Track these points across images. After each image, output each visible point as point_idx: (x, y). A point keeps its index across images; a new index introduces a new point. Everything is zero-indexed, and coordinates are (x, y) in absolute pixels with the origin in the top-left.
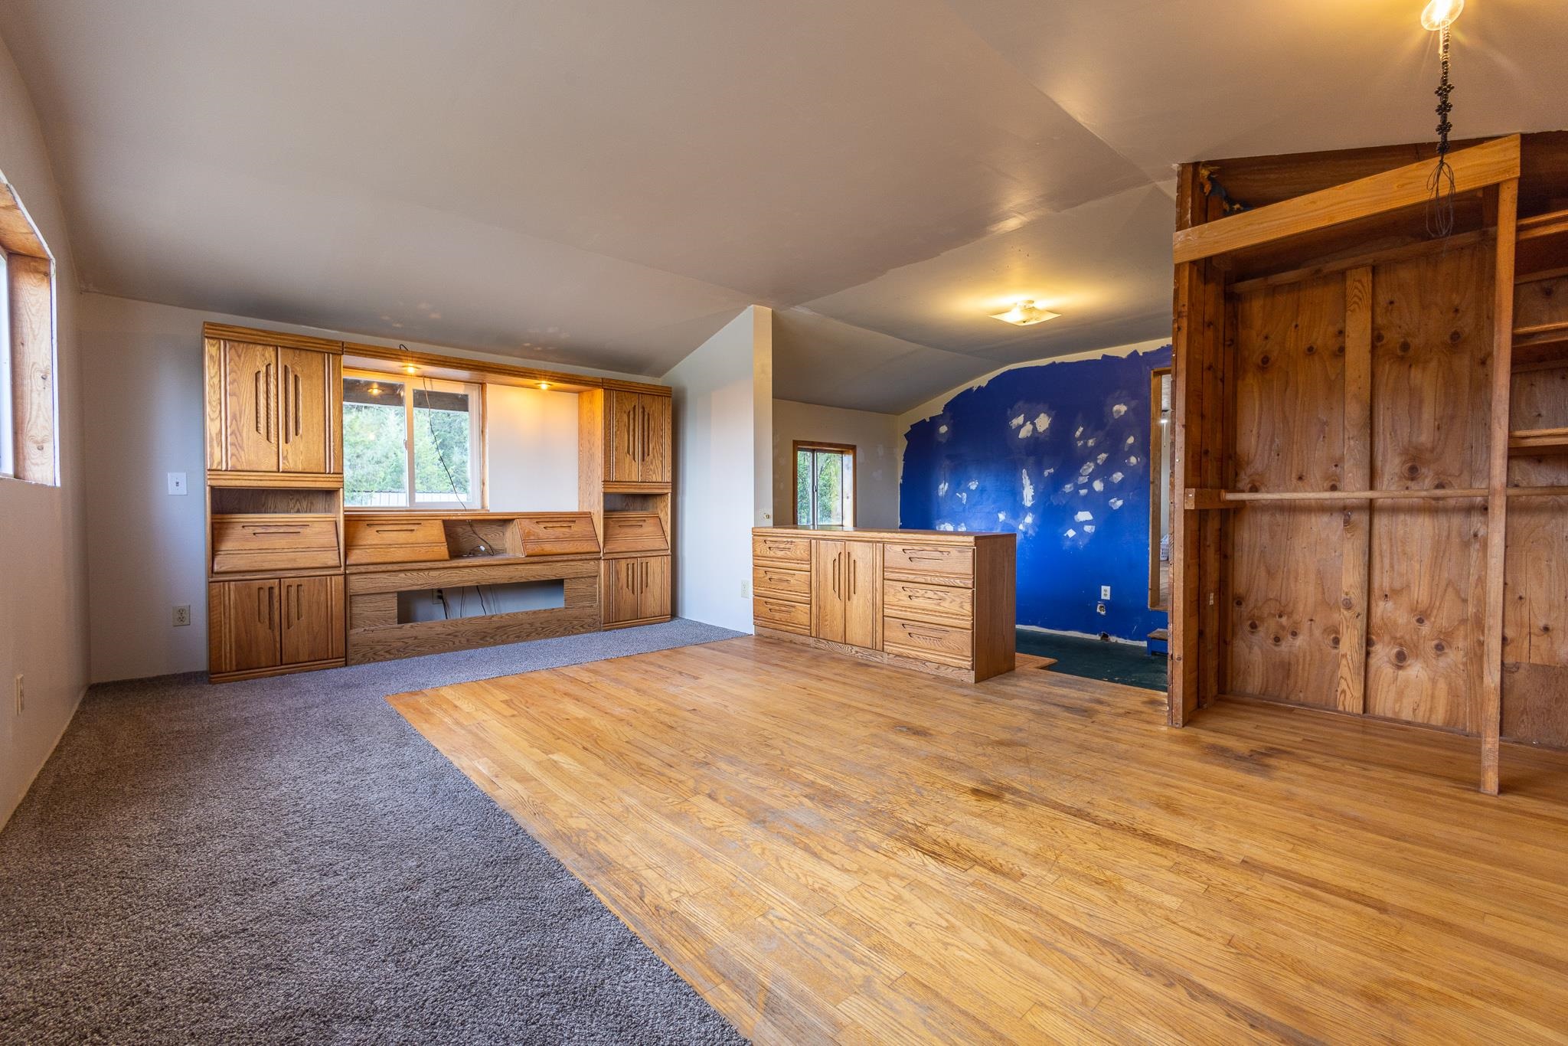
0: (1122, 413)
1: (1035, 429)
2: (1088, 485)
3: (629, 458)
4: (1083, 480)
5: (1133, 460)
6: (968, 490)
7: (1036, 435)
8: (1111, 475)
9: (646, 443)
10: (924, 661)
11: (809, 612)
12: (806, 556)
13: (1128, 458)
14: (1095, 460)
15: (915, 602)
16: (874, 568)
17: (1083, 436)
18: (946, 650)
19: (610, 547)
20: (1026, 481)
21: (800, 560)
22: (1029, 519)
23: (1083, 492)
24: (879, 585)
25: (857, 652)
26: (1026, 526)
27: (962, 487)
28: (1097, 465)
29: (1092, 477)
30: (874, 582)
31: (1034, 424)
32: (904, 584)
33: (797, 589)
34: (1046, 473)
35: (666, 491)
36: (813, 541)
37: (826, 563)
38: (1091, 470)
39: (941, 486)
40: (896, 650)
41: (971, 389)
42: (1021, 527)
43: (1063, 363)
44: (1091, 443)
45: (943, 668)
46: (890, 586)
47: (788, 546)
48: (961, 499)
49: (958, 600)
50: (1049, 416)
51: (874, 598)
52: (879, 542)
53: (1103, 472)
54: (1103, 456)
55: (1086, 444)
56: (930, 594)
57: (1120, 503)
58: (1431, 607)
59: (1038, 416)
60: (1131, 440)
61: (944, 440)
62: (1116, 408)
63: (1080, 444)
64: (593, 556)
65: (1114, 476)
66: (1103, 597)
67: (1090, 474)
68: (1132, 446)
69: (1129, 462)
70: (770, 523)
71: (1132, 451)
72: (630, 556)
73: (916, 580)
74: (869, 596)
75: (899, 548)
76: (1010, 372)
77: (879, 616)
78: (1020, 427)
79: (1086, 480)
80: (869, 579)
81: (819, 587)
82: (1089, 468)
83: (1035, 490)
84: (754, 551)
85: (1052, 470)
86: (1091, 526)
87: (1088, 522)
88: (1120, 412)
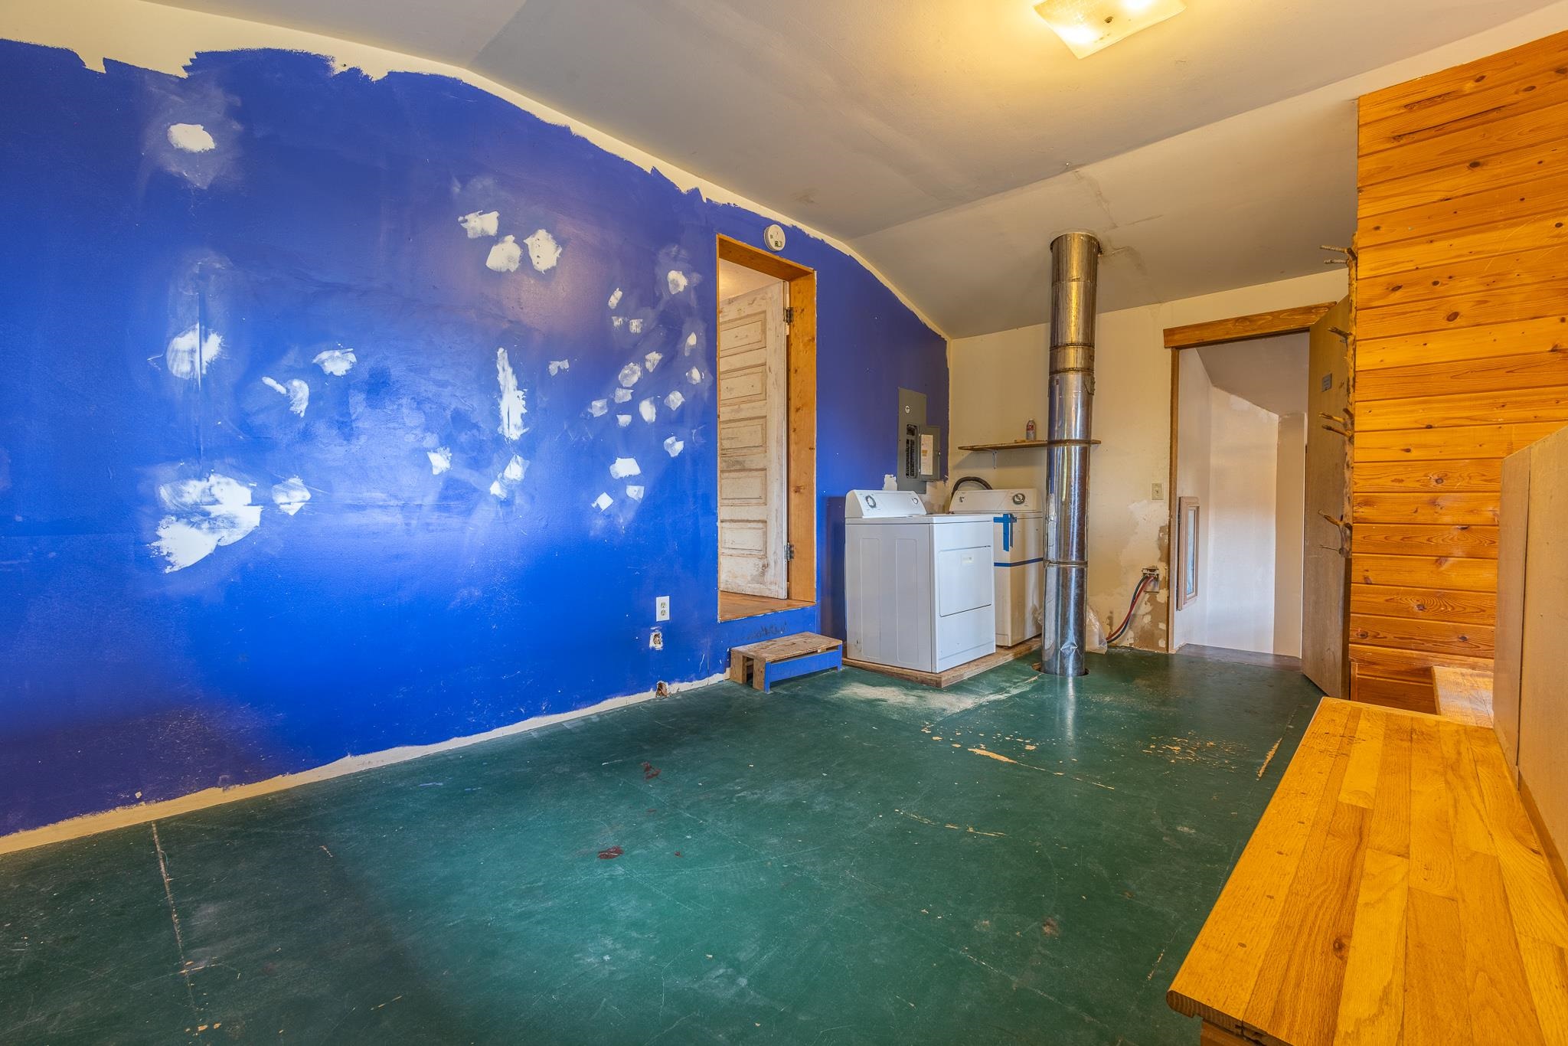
0: (681, 289)
1: (524, 258)
2: (631, 407)
4: (623, 395)
5: (696, 375)
6: (315, 373)
7: (530, 275)
8: (667, 394)
13: (689, 369)
14: (642, 361)
17: (623, 308)
20: (507, 378)
22: (515, 471)
23: (624, 420)
26: (510, 487)
27: (290, 358)
28: (645, 370)
29: (639, 392)
31: (524, 248)
34: (554, 367)
38: (635, 379)
39: (185, 342)
41: (317, 64)
42: (496, 489)
43: (584, 140)
44: (635, 326)
48: (286, 401)
50: (557, 241)
53: (655, 386)
54: (654, 356)
55: (626, 325)
57: (679, 446)
59: (532, 232)
60: (692, 340)
61: (199, 180)
62: (672, 276)
63: (617, 322)
65: (671, 396)
66: (659, 618)
67: (635, 387)
68: (693, 350)
69: (691, 378)
71: (693, 359)
76: (454, 85)
78: (488, 242)
79: (629, 398)
82: (631, 374)
83: (530, 400)
85: (565, 364)
86: (636, 488)
87: (632, 480)
88: (677, 285)
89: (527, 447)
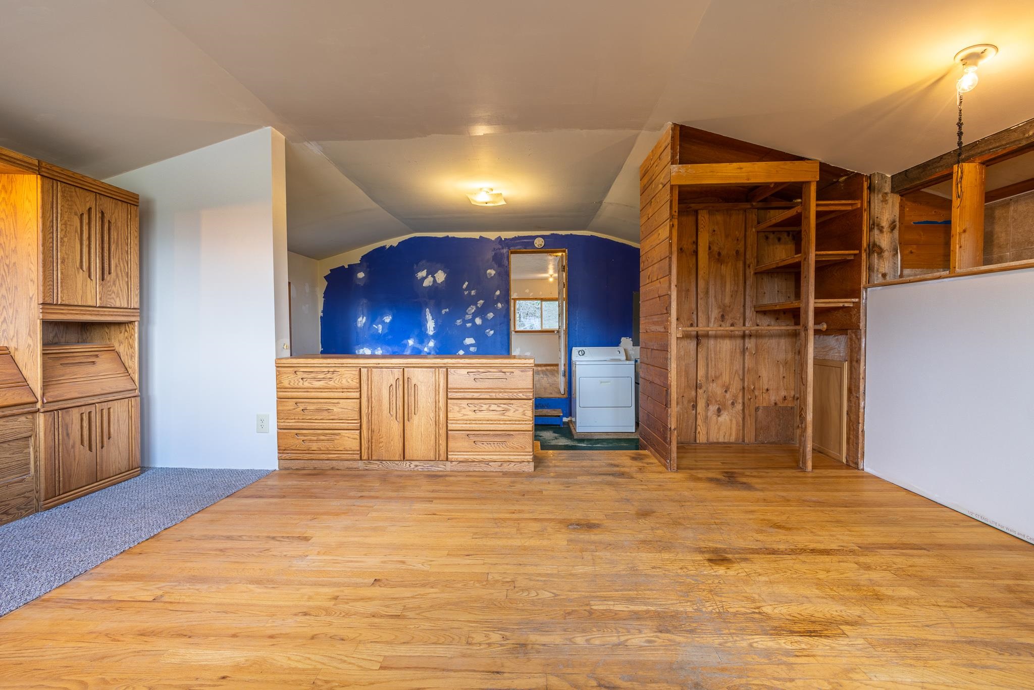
0: (493, 275)
1: (435, 281)
2: (472, 321)
3: (81, 276)
4: (469, 317)
5: (499, 305)
6: (383, 322)
7: (436, 285)
8: (486, 315)
9: (106, 258)
10: (487, 462)
11: (358, 437)
12: (355, 383)
13: (497, 304)
14: (476, 304)
15: (480, 415)
16: (437, 392)
17: (468, 288)
18: (511, 450)
19: (53, 393)
20: (429, 317)
21: (348, 389)
22: (432, 344)
23: (469, 325)
24: (442, 404)
25: (416, 466)
26: (430, 348)
27: (378, 319)
28: (477, 307)
29: (475, 315)
30: (436, 402)
31: (434, 277)
32: (470, 401)
33: (344, 416)
34: (443, 312)
35: (132, 319)
36: (364, 371)
37: (380, 390)
38: (473, 311)
39: (360, 319)
40: (461, 457)
41: (384, 247)
42: (426, 349)
43: (454, 237)
44: (473, 293)
45: (505, 465)
46: (454, 404)
47: (329, 376)
48: (377, 330)
49: (521, 410)
50: (445, 272)
51: (437, 415)
52: (441, 367)
53: (481, 312)
54: (481, 302)
55: (470, 293)
56: (493, 407)
57: (492, 332)
58: (730, 384)
59: (436, 272)
60: (498, 293)
61: (362, 284)
62: (489, 271)
63: (466, 293)
64: (29, 410)
65: (488, 315)
67: (473, 313)
68: (498, 296)
69: (497, 306)
70: (287, 353)
71: (499, 299)
72: (82, 403)
73: (481, 397)
74: (432, 415)
75: (464, 371)
76: (415, 238)
77: (443, 432)
78: (424, 278)
79: (471, 317)
80: (431, 400)
81: (370, 415)
82: (472, 309)
83: (436, 323)
84: (279, 382)
85: (447, 310)
86: (474, 348)
87: (472, 345)
88: (491, 274)
89: (435, 337)
